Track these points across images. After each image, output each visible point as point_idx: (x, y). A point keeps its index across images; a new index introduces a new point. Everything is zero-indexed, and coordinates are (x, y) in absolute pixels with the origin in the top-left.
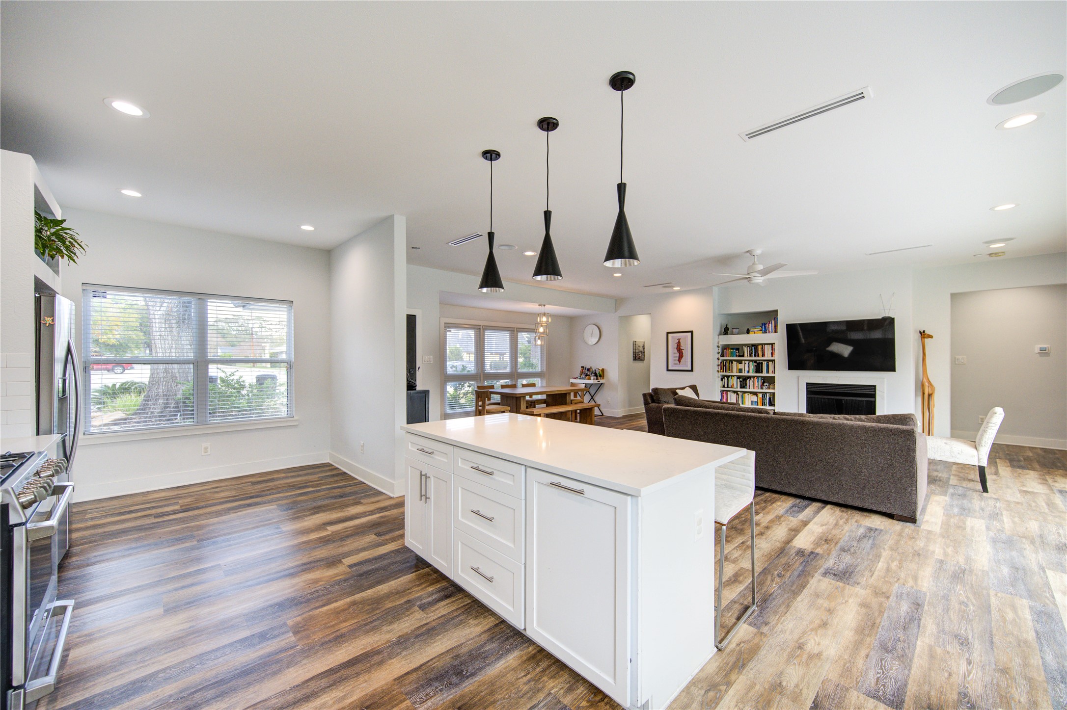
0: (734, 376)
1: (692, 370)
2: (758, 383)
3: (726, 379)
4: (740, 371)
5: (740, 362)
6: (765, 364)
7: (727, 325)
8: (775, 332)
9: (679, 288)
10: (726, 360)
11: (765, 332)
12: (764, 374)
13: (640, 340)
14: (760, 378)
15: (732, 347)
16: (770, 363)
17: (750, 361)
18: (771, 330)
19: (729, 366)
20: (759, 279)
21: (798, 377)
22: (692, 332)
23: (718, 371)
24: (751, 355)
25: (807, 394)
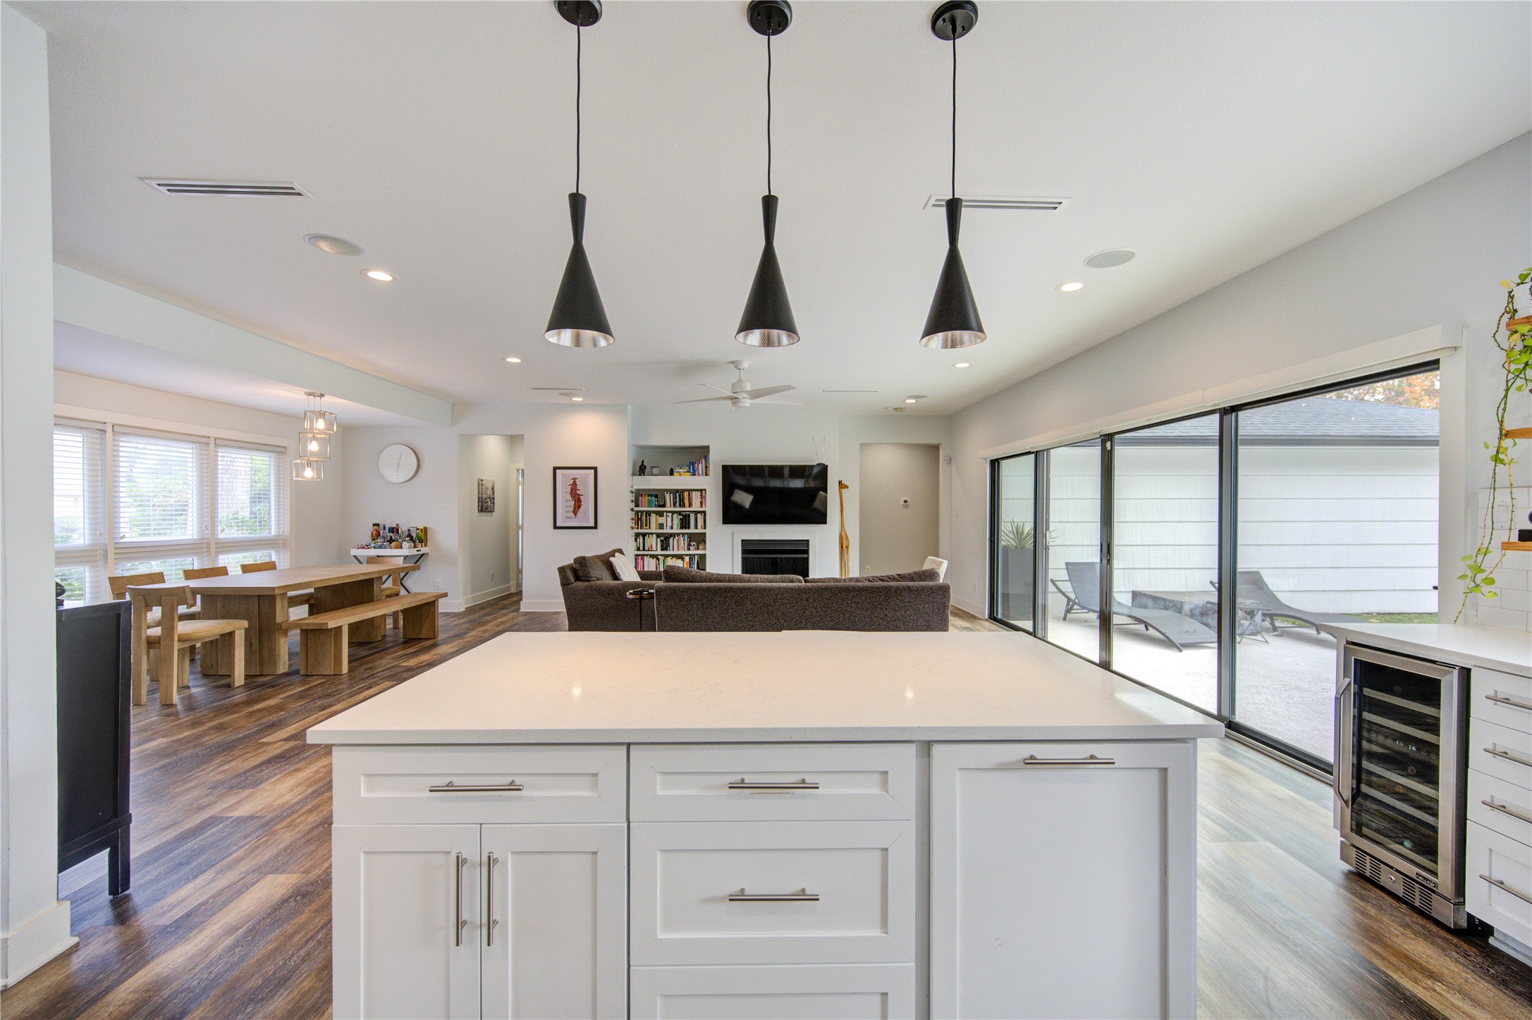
0: (652, 534)
1: (595, 527)
2: (683, 542)
3: (642, 538)
4: (661, 526)
5: (660, 514)
6: (692, 517)
7: (643, 462)
8: (706, 475)
9: (580, 399)
10: (642, 512)
11: (694, 474)
12: (692, 530)
13: (488, 478)
14: (686, 536)
15: (650, 493)
16: (699, 515)
17: (673, 513)
18: (700, 472)
19: (646, 520)
20: (747, 402)
21: (733, 533)
22: (595, 469)
23: (632, 528)
24: (675, 505)
25: (743, 553)
